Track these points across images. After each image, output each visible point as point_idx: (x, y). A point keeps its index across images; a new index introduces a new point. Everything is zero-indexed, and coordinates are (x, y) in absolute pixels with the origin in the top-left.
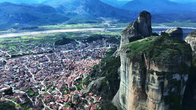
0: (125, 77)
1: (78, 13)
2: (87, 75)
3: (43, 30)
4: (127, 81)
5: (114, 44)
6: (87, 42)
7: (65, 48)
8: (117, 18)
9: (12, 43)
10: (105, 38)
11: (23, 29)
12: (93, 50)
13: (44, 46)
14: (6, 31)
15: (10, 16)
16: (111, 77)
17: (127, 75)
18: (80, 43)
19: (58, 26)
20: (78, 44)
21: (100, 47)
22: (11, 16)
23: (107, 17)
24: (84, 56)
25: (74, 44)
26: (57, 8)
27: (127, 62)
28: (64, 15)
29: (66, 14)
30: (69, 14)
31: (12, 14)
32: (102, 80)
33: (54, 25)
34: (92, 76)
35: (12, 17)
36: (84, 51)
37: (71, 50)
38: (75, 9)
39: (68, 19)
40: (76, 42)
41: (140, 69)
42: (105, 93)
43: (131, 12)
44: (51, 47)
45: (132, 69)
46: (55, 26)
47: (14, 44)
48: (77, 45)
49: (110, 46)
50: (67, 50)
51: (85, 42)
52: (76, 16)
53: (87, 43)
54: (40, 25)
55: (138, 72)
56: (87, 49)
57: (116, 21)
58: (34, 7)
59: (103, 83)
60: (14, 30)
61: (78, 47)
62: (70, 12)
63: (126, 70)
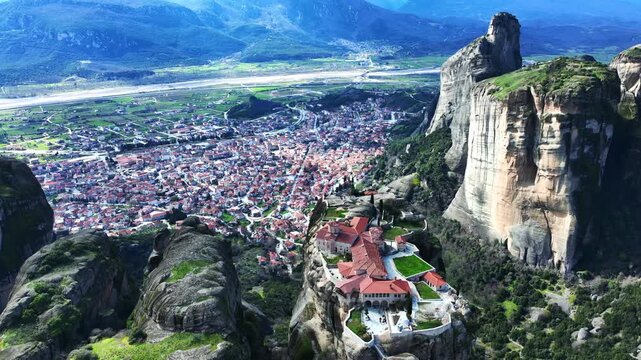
0: (486, 146)
1: (269, 27)
2: (362, 177)
3: (171, 78)
4: (490, 151)
5: (404, 113)
6: (322, 108)
7: (264, 125)
8: (391, 43)
9: (98, 115)
10: (375, 97)
11: (110, 76)
12: (349, 127)
13: (199, 123)
14: (60, 85)
15: (60, 38)
16: (431, 172)
17: (490, 140)
18: (303, 112)
19: (212, 68)
20: (298, 114)
21: (365, 120)
22: (61, 36)
23: (360, 39)
24: (329, 143)
25: (285, 114)
26: (204, 13)
27: (492, 113)
28: (226, 34)
29: (232, 30)
30: (242, 30)
31: (66, 32)
32: (410, 180)
33: (200, 63)
34: (377, 178)
35: (66, 41)
36: (322, 130)
37: (285, 131)
38: (258, 15)
39: (241, 46)
40: (291, 110)
41: (524, 116)
42: (422, 204)
43: (433, 24)
44: (221, 124)
45: (508, 120)
46: (205, 68)
47: (106, 118)
48: (295, 118)
49: (393, 117)
50: (271, 129)
51: (315, 110)
52: (262, 35)
53: (326, 112)
54: (156, 64)
55: (518, 124)
56: (329, 126)
57: (389, 50)
58: (130, 9)
59: (414, 186)
60: (80, 80)
61: (302, 123)
62: (243, 23)
63: (487, 129)
